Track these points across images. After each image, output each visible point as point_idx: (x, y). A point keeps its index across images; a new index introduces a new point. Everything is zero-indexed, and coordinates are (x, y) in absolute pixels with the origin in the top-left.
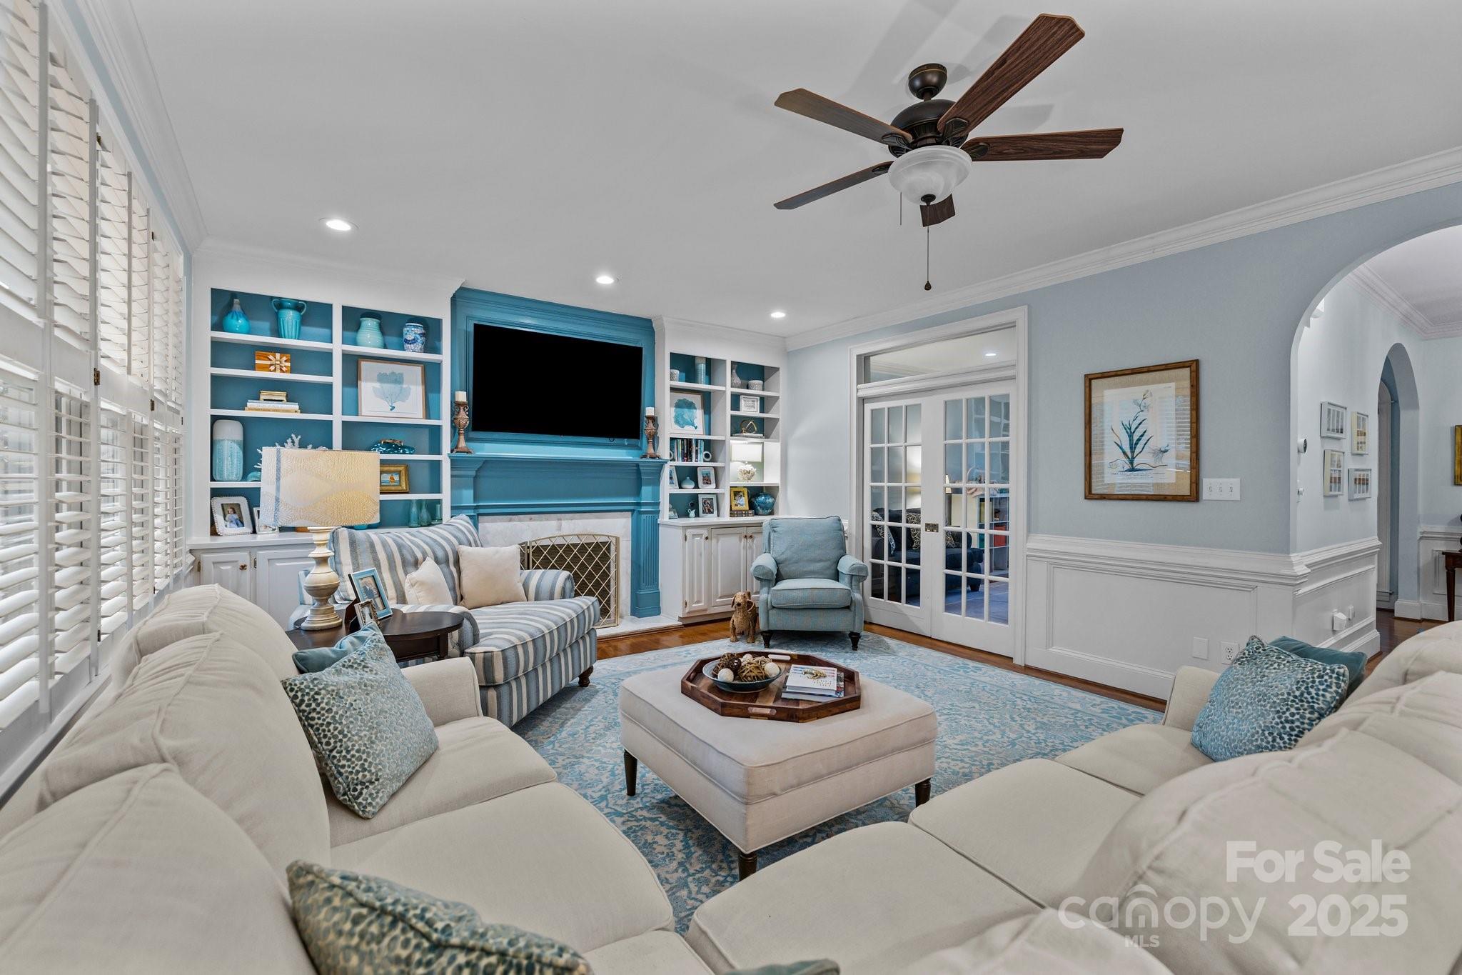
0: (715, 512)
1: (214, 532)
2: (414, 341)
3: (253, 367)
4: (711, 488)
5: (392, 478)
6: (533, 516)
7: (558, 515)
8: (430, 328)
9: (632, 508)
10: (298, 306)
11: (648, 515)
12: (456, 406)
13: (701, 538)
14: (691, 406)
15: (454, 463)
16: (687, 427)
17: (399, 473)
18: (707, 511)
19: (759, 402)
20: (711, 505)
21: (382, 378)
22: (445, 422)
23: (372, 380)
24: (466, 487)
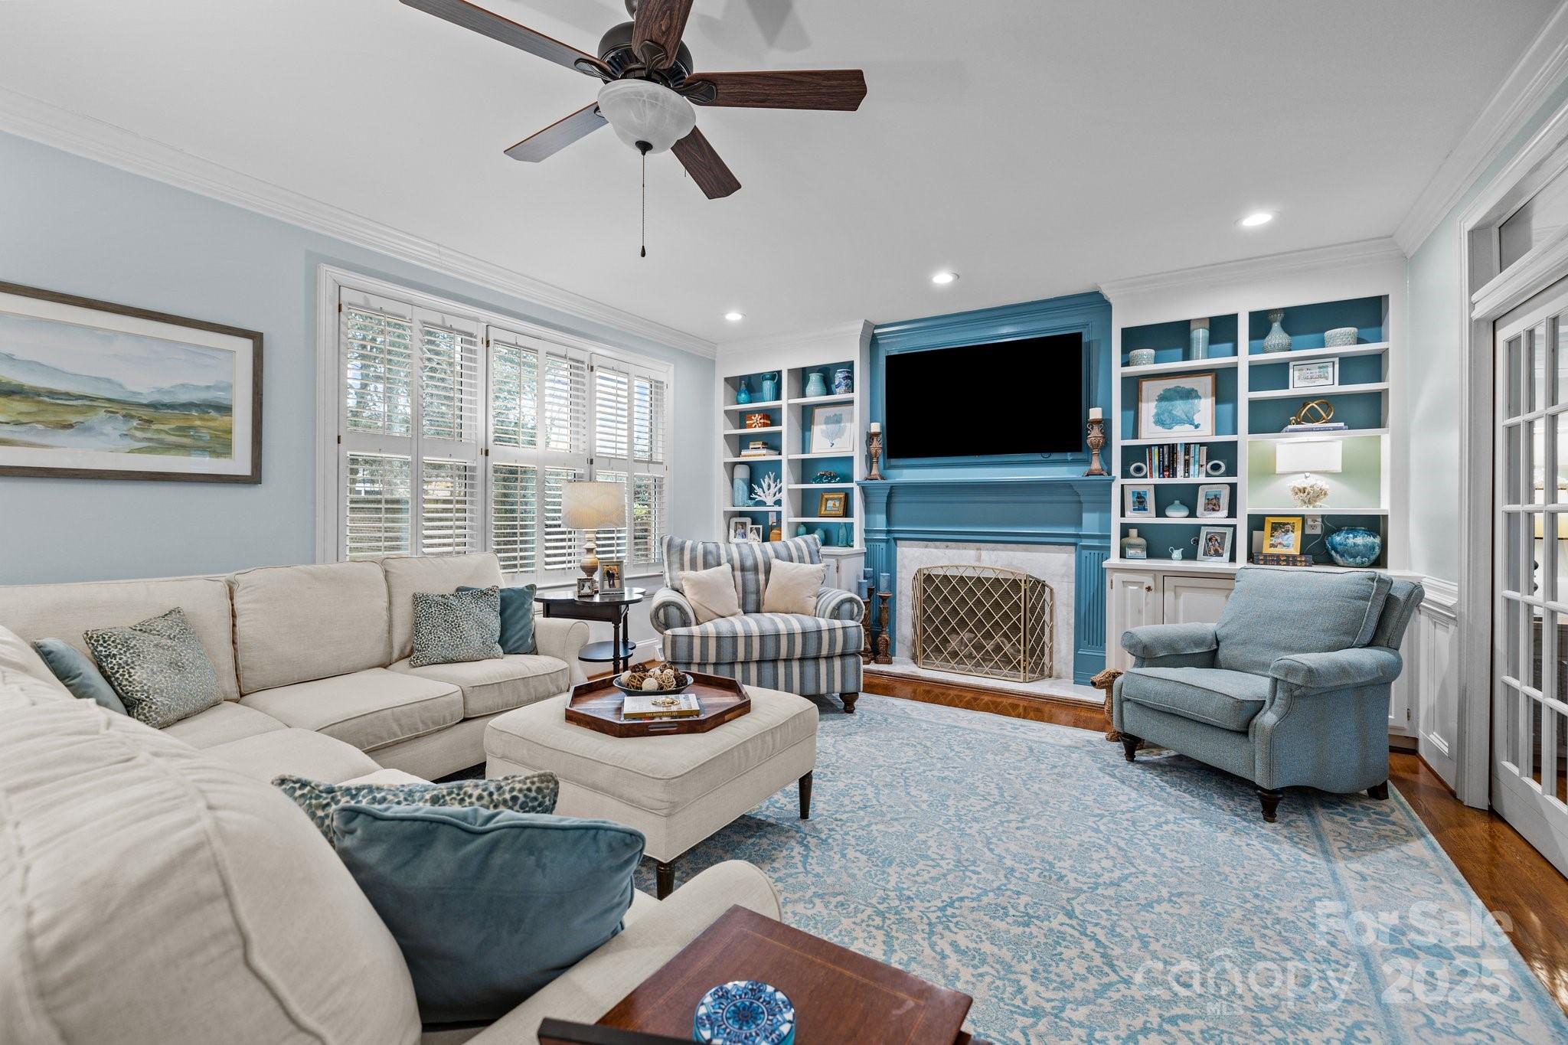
0: (1227, 555)
2: (840, 385)
4: (1220, 516)
5: (834, 504)
6: (949, 544)
7: (978, 544)
8: (848, 371)
9: (1072, 540)
11: (1092, 552)
12: (868, 438)
13: (1141, 587)
14: (1190, 394)
15: (865, 489)
16: (1177, 428)
18: (1212, 552)
19: (1337, 366)
20: (1222, 544)
21: (825, 420)
22: (857, 453)
23: (821, 424)
24: (880, 512)
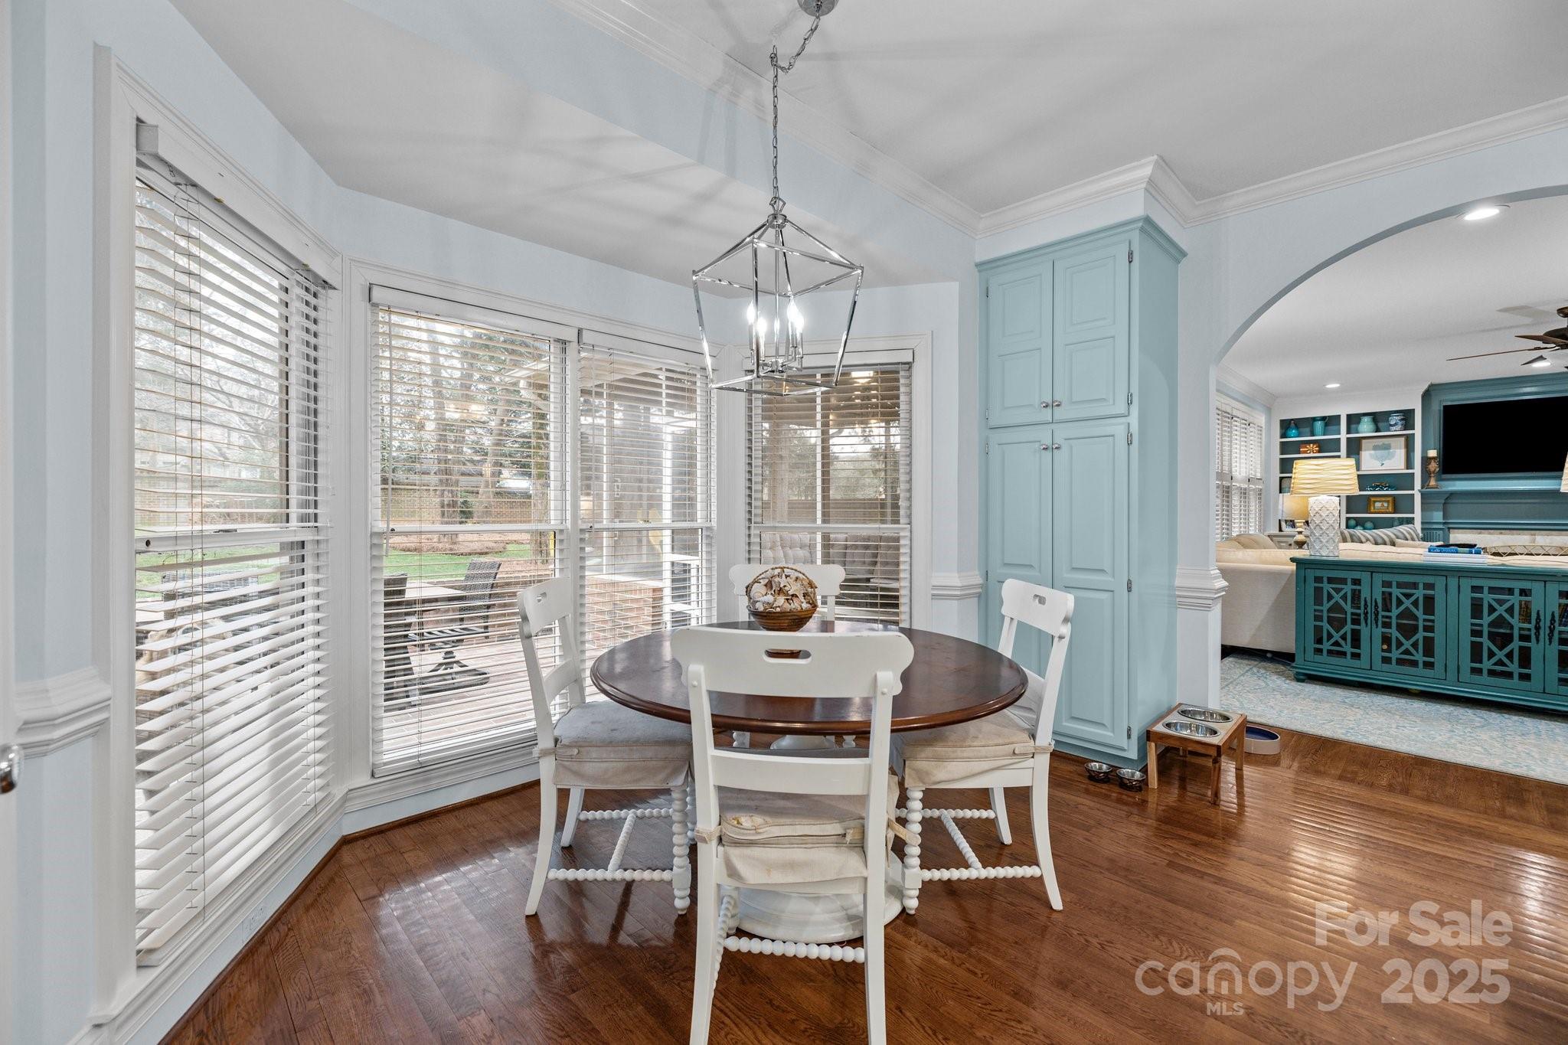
1: (1280, 530)
2: (1396, 424)
3: (1299, 453)
5: (1383, 505)
8: (1407, 416)
10: (1323, 418)
12: (1426, 460)
15: (1423, 495)
17: (1388, 502)
21: (1375, 448)
22: (1417, 470)
23: (1368, 450)
24: (1437, 510)
